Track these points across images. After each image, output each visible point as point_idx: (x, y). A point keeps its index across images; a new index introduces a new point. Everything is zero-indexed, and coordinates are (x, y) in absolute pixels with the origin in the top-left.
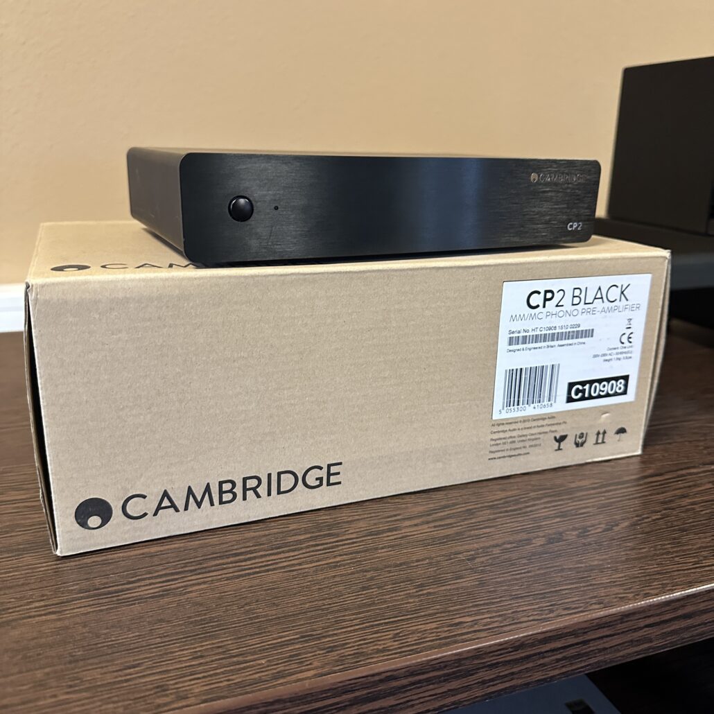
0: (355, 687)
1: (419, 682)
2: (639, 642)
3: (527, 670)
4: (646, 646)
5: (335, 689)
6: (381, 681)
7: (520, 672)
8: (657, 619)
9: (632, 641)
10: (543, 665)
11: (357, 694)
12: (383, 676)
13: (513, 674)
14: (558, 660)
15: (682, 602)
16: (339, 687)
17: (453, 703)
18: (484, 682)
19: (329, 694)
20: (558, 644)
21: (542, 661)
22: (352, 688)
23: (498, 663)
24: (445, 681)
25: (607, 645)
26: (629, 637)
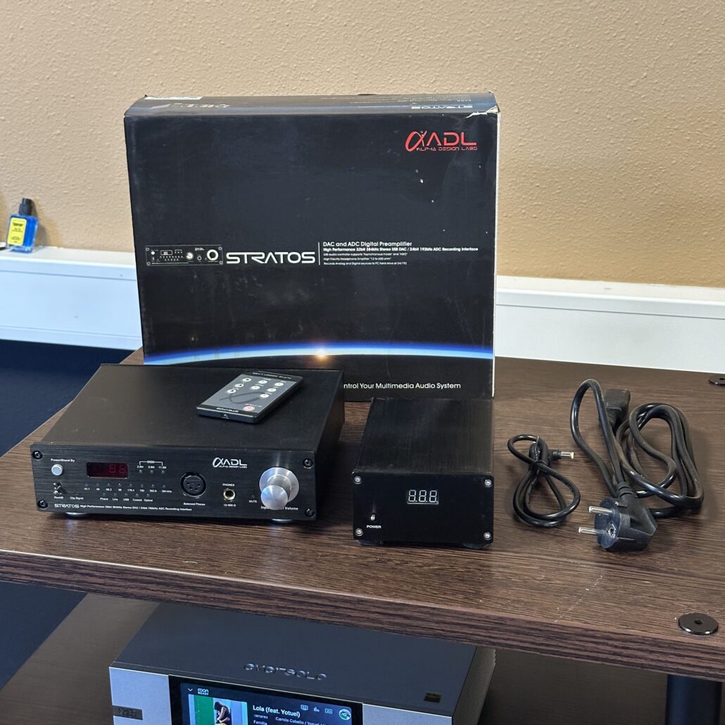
1: (243, 592)
2: (373, 620)
3: (303, 610)
4: (380, 626)
6: (224, 585)
7: (298, 609)
8: (384, 611)
9: (368, 618)
10: (312, 611)
11: (213, 587)
12: (224, 582)
13: (294, 608)
14: (321, 612)
15: (399, 607)
17: (263, 612)
18: (278, 607)
20: (319, 602)
21: (310, 608)
23: (284, 599)
24: (256, 597)
25: (351, 614)
26: (365, 615)
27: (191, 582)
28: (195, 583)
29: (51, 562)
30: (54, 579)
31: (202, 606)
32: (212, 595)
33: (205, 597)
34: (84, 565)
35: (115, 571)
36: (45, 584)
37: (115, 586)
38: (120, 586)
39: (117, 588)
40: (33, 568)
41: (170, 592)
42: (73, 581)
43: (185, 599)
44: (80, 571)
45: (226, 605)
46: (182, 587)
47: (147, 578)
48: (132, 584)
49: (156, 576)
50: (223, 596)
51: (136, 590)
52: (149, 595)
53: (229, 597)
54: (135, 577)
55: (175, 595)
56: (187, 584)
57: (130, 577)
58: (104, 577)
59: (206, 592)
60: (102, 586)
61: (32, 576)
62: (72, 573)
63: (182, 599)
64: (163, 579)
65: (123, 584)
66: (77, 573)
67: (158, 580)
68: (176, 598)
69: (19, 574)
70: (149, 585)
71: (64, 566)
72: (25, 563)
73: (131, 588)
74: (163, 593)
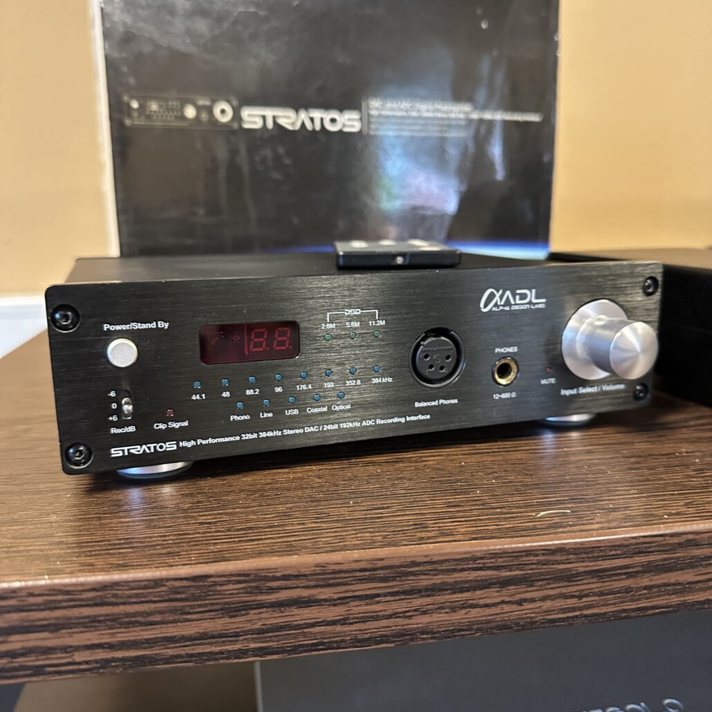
0: (650, 548)
5: (627, 546)
6: (680, 545)
11: (652, 558)
12: (684, 538)
16: (631, 544)
19: (618, 552)
22: (646, 548)
27: (595, 559)
28: (606, 558)
29: (176, 591)
30: (184, 638)
31: (617, 616)
32: (645, 581)
33: (628, 590)
34: (285, 578)
35: (381, 573)
36: (153, 660)
37: (376, 618)
38: (389, 617)
39: (384, 623)
40: (114, 622)
41: (533, 600)
42: (247, 633)
43: (574, 609)
44: (272, 597)
45: (675, 600)
46: (570, 578)
47: (472, 575)
48: (429, 600)
49: (500, 562)
50: (672, 577)
51: (436, 617)
52: (471, 623)
53: (688, 576)
54: (438, 579)
55: (548, 604)
56: (581, 567)
57: (425, 582)
58: (343, 601)
59: (630, 575)
60: (339, 628)
61: (111, 647)
62: (246, 607)
63: (564, 610)
64: (520, 566)
65: (400, 606)
66: (260, 606)
67: (505, 574)
68: (548, 611)
69: (65, 649)
70: (478, 592)
71: (220, 593)
72: (87, 611)
73: (425, 613)
74: (515, 607)
